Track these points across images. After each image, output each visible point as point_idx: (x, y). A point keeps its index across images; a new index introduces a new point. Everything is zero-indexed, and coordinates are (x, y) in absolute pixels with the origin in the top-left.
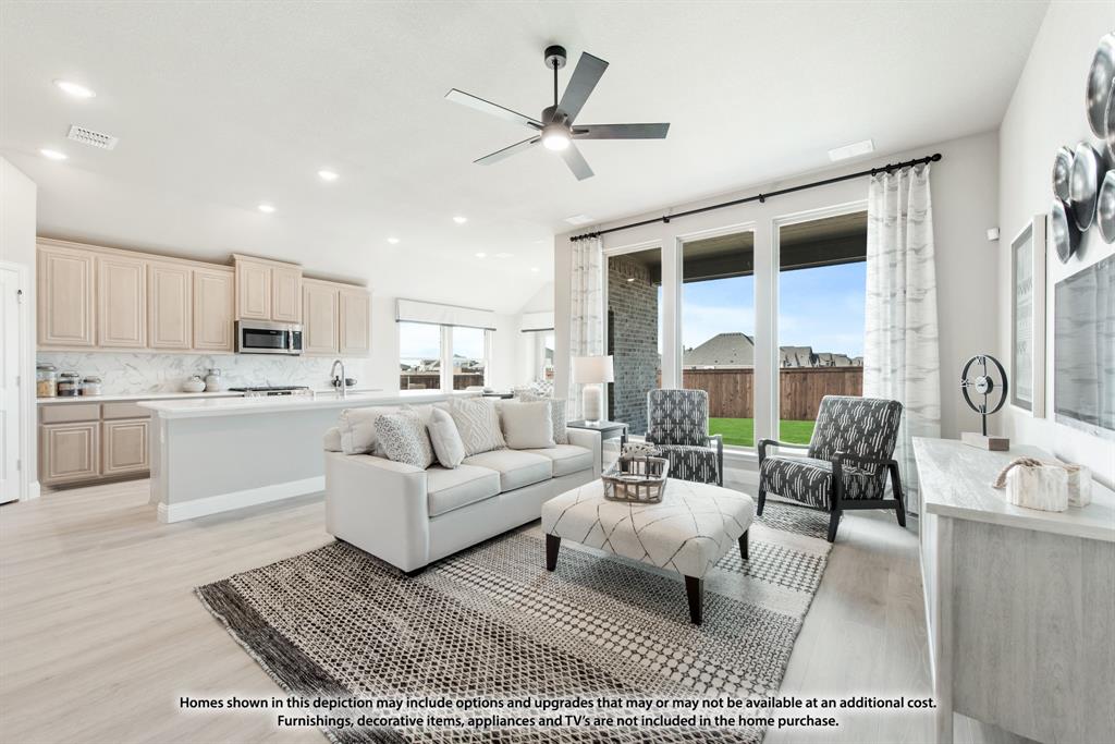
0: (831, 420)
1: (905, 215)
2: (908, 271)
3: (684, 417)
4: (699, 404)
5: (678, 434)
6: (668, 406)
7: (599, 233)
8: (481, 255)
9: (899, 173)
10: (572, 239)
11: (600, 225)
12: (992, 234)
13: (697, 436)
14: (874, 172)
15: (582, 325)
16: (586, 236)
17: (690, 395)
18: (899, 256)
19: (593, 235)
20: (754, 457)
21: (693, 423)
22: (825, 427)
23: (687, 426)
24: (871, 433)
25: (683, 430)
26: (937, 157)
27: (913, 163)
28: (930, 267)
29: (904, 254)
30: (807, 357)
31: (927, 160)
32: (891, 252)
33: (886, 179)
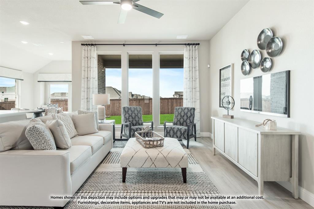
0: (179, 114)
1: (192, 58)
2: (193, 73)
3: (136, 116)
4: (140, 111)
5: (134, 122)
6: (130, 112)
7: (96, 45)
8: (25, 42)
9: (191, 46)
10: (82, 45)
11: (95, 41)
12: (209, 66)
13: (140, 122)
14: (185, 44)
15: (88, 81)
16: (89, 45)
17: (136, 108)
18: (191, 69)
19: (92, 45)
20: (163, 127)
21: (138, 118)
22: (177, 116)
23: (137, 119)
24: (190, 117)
25: (136, 121)
26: (199, 44)
27: (194, 44)
28: (197, 72)
29: (192, 68)
30: (131, 95)
31: (197, 44)
32: (189, 67)
33: (188, 47)
